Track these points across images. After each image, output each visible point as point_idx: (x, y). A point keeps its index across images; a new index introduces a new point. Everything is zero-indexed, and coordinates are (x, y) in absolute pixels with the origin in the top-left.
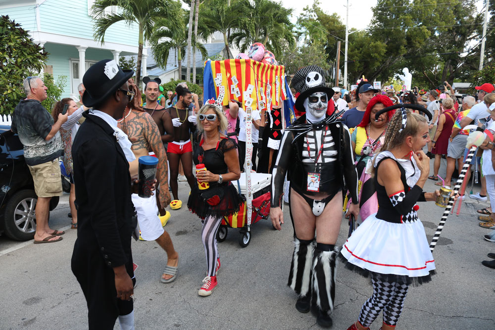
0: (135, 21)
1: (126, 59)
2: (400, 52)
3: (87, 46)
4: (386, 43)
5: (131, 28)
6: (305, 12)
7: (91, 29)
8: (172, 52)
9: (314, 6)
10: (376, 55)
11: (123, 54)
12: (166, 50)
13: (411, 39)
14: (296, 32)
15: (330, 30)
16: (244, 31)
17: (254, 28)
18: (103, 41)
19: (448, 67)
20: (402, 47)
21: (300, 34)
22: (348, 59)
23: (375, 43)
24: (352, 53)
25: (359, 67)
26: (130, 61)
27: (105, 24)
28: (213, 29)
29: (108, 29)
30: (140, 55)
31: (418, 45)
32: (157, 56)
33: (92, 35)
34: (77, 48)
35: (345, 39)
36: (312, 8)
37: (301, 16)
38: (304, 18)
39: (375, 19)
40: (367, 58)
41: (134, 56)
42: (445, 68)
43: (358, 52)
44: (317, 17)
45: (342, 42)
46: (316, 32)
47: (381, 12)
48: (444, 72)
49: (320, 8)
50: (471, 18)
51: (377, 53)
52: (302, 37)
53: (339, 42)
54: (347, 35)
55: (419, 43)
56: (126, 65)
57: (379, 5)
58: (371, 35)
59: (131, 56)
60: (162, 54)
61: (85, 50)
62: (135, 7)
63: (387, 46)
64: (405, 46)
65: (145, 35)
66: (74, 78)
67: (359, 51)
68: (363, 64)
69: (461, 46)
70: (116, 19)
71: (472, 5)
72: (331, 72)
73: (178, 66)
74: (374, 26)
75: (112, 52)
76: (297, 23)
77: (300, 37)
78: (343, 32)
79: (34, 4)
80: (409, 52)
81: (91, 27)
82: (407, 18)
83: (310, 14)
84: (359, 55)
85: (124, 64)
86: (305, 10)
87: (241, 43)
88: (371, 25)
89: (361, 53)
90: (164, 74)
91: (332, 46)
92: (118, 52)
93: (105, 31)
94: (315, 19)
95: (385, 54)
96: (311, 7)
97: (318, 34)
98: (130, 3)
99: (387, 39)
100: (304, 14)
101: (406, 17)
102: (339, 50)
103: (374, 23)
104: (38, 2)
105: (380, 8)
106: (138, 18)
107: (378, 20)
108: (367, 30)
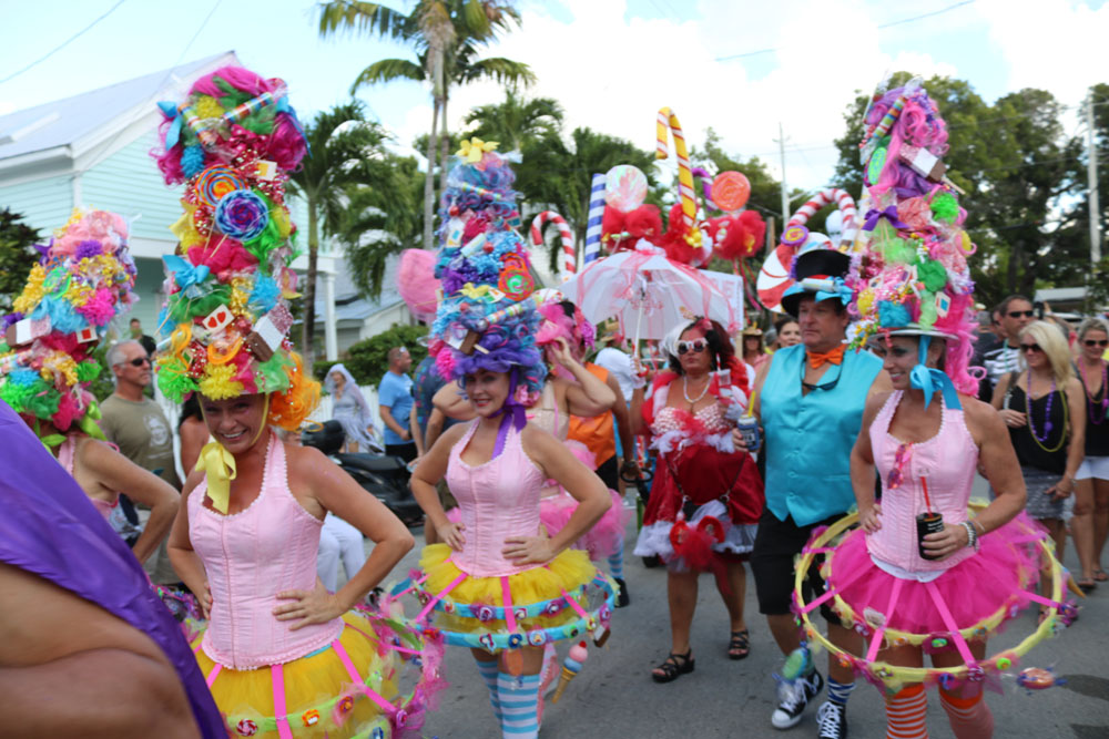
0: (298, 195)
8: (391, 262)
9: (708, 146)
12: (379, 259)
17: (576, 196)
19: (1019, 257)
30: (314, 273)
32: (358, 273)
35: (780, 211)
36: (703, 150)
39: (845, 164)
41: (304, 276)
42: (1012, 260)
44: (716, 169)
45: (776, 218)
48: (1012, 269)
49: (720, 150)
50: (1054, 148)
53: (771, 220)
54: (786, 202)
57: (850, 133)
60: (369, 268)
65: (324, 228)
69: (1039, 209)
71: (1054, 122)
74: (843, 179)
78: (775, 196)
79: (71, 171)
88: (838, 178)
90: (375, 314)
96: (701, 149)
102: (772, 236)
103: (843, 171)
104: (78, 167)
105: (852, 139)
106: (304, 187)
107: (851, 167)
108: (830, 188)
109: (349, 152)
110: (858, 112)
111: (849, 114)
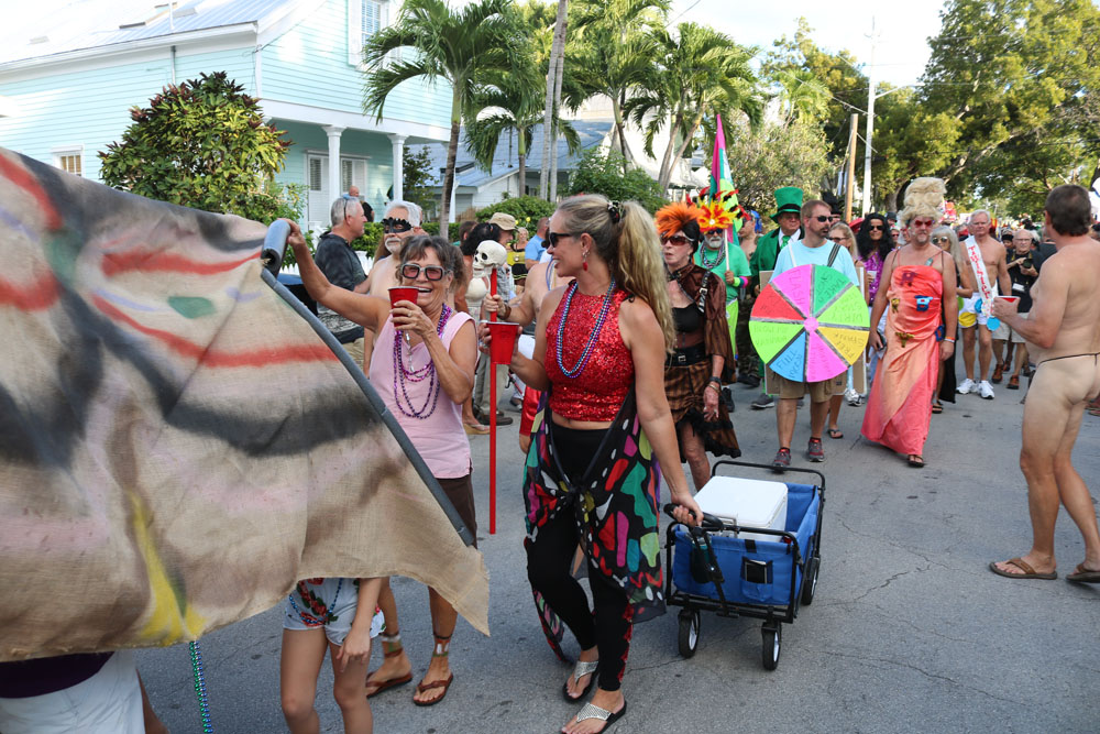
0: (445, 76)
1: (412, 152)
2: (992, 136)
3: (344, 126)
4: (960, 116)
5: (433, 91)
6: (778, 47)
7: (359, 92)
8: (504, 136)
9: (799, 35)
10: (936, 143)
11: (411, 140)
12: (495, 134)
13: (1017, 109)
14: (760, 94)
15: (834, 90)
16: (654, 94)
17: (677, 87)
18: (380, 116)
20: (999, 127)
21: (769, 98)
22: (873, 152)
23: (935, 115)
24: (881, 139)
25: (897, 170)
26: (420, 156)
27: (385, 82)
28: (592, 89)
29: (391, 92)
30: (454, 145)
31: (1032, 120)
32: (476, 144)
33: (359, 104)
34: (326, 129)
35: (866, 110)
36: (793, 40)
37: (769, 58)
38: (775, 62)
39: (935, 64)
40: (916, 151)
41: (428, 145)
43: (896, 138)
44: (804, 60)
45: (860, 114)
46: (803, 94)
47: (948, 49)
49: (810, 41)
51: (938, 139)
52: (774, 105)
53: (856, 116)
54: (872, 99)
55: (1036, 115)
56: (412, 162)
57: (944, 32)
58: (926, 99)
59: (423, 146)
60: (486, 143)
61: (340, 134)
62: (447, 48)
63: (962, 123)
64: (1004, 124)
66: (312, 189)
67: (897, 135)
68: (906, 163)
70: (409, 72)
72: (833, 181)
73: (516, 166)
74: (932, 79)
75: (390, 137)
76: (761, 73)
77: (767, 104)
78: (862, 92)
79: (252, 45)
80: (1011, 137)
81: (359, 86)
82: (1011, 62)
83: (788, 53)
84: (898, 144)
85: (408, 162)
86: (777, 44)
87: (647, 119)
88: (926, 77)
89: (901, 139)
90: (486, 183)
91: (837, 124)
92: (402, 138)
93: (385, 96)
94: (801, 64)
95: (958, 141)
96: (790, 39)
97: (809, 99)
98: (441, 42)
99: (963, 110)
100: (777, 54)
101: (1009, 59)
102: (854, 133)
103: (932, 72)
104: (261, 41)
105: (947, 39)
106: (452, 70)
107: (942, 67)
108: (916, 87)
109: (496, 40)
110: (957, 10)
111: (947, 12)
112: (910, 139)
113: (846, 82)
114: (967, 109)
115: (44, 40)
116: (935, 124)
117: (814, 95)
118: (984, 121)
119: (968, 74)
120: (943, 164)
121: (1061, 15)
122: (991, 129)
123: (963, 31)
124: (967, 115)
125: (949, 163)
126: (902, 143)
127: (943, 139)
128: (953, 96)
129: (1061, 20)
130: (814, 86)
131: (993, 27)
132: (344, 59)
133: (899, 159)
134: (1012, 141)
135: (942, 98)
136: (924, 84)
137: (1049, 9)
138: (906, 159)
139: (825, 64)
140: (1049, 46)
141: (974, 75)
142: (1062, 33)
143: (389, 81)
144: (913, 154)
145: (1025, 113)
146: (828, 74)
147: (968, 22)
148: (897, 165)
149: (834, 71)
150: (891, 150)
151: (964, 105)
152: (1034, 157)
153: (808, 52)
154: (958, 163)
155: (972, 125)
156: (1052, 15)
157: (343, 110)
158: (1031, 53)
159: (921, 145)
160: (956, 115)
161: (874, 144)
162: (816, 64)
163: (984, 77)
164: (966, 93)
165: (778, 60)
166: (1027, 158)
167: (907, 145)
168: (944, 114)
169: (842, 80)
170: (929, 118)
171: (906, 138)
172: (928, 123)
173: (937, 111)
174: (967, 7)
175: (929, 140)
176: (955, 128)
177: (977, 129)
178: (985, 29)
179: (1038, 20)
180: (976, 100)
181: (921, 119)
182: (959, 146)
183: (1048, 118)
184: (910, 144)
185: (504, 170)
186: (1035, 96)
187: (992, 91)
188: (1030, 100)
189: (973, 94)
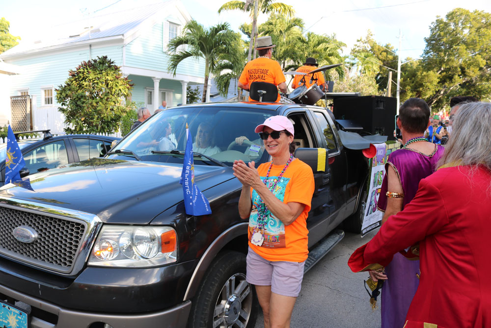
1: (191, 88)
2: (453, 81)
3: (161, 77)
4: (439, 72)
6: (359, 42)
7: (166, 63)
8: (232, 82)
9: (368, 37)
10: (428, 84)
11: (190, 83)
12: (228, 80)
13: (465, 69)
14: (348, 63)
15: (383, 61)
18: (175, 74)
20: (456, 77)
21: (353, 64)
22: (400, 88)
23: (428, 72)
24: (404, 83)
25: (411, 96)
26: (195, 90)
29: (180, 63)
30: (206, 86)
31: (472, 74)
32: (220, 85)
33: (166, 68)
34: (153, 79)
35: (397, 69)
36: (365, 39)
37: (355, 47)
38: (357, 49)
39: (428, 49)
40: (419, 88)
41: (199, 85)
44: (370, 48)
45: (394, 72)
46: (367, 63)
47: (433, 43)
49: (373, 39)
51: (429, 82)
53: (391, 73)
54: (399, 65)
55: (473, 71)
56: (192, 93)
57: (432, 35)
58: (424, 65)
59: (196, 86)
60: (224, 84)
61: (159, 81)
62: (203, 45)
63: (440, 75)
64: (459, 76)
65: (210, 69)
66: (148, 104)
67: (411, 81)
68: (415, 93)
70: (187, 55)
73: (237, 94)
74: (427, 56)
75: (181, 82)
76: (351, 54)
77: (352, 68)
78: (395, 62)
79: (123, 44)
80: (464, 81)
82: (461, 48)
83: (363, 45)
84: (411, 85)
86: (358, 41)
88: (424, 55)
89: (413, 82)
92: (186, 82)
93: (177, 65)
94: (368, 50)
95: (439, 83)
97: (370, 65)
98: (200, 42)
99: (440, 69)
100: (358, 45)
102: (390, 80)
103: (427, 53)
105: (433, 38)
106: (205, 53)
107: (431, 51)
108: (419, 60)
110: (437, 26)
111: (432, 26)
112: (417, 82)
113: (388, 58)
114: (442, 69)
115: (39, 42)
116: (427, 76)
117: (372, 63)
118: (451, 74)
119: (442, 54)
120: (431, 94)
121: (484, 28)
122: (453, 78)
123: (439, 35)
124: (443, 72)
125: (435, 93)
126: (413, 84)
127: (431, 82)
128: (436, 63)
129: (483, 30)
130: (373, 60)
131: (454, 33)
132: (161, 49)
133: (412, 91)
134: (465, 83)
135: (431, 64)
136: (422, 58)
137: (478, 25)
138: (415, 91)
139: (379, 50)
140: (477, 41)
141: (445, 54)
142: (484, 35)
143: (179, 59)
144: (418, 89)
145: (468, 71)
146: (381, 54)
147: (442, 31)
148: (411, 94)
149: (383, 53)
150: (408, 87)
151: (441, 67)
152: (475, 90)
153: (372, 45)
154: (440, 93)
155: (444, 76)
156: (479, 28)
157: (159, 71)
158: (470, 45)
159: (421, 85)
160: (437, 72)
161: (401, 85)
162: (375, 50)
163: (450, 55)
164: (442, 62)
165: (359, 48)
166: (472, 91)
167: (415, 85)
168: (431, 71)
169: (387, 57)
170: (425, 73)
171: (415, 82)
172: (424, 75)
173: (429, 70)
174: (441, 25)
175: (425, 83)
176: (436, 78)
177: (447, 78)
178: (450, 34)
179: (473, 30)
180: (446, 65)
181: (422, 73)
182: (439, 85)
183: (479, 73)
184: (417, 84)
185: (233, 96)
186: (472, 63)
187: (453, 61)
188: (470, 65)
189: (445, 62)
